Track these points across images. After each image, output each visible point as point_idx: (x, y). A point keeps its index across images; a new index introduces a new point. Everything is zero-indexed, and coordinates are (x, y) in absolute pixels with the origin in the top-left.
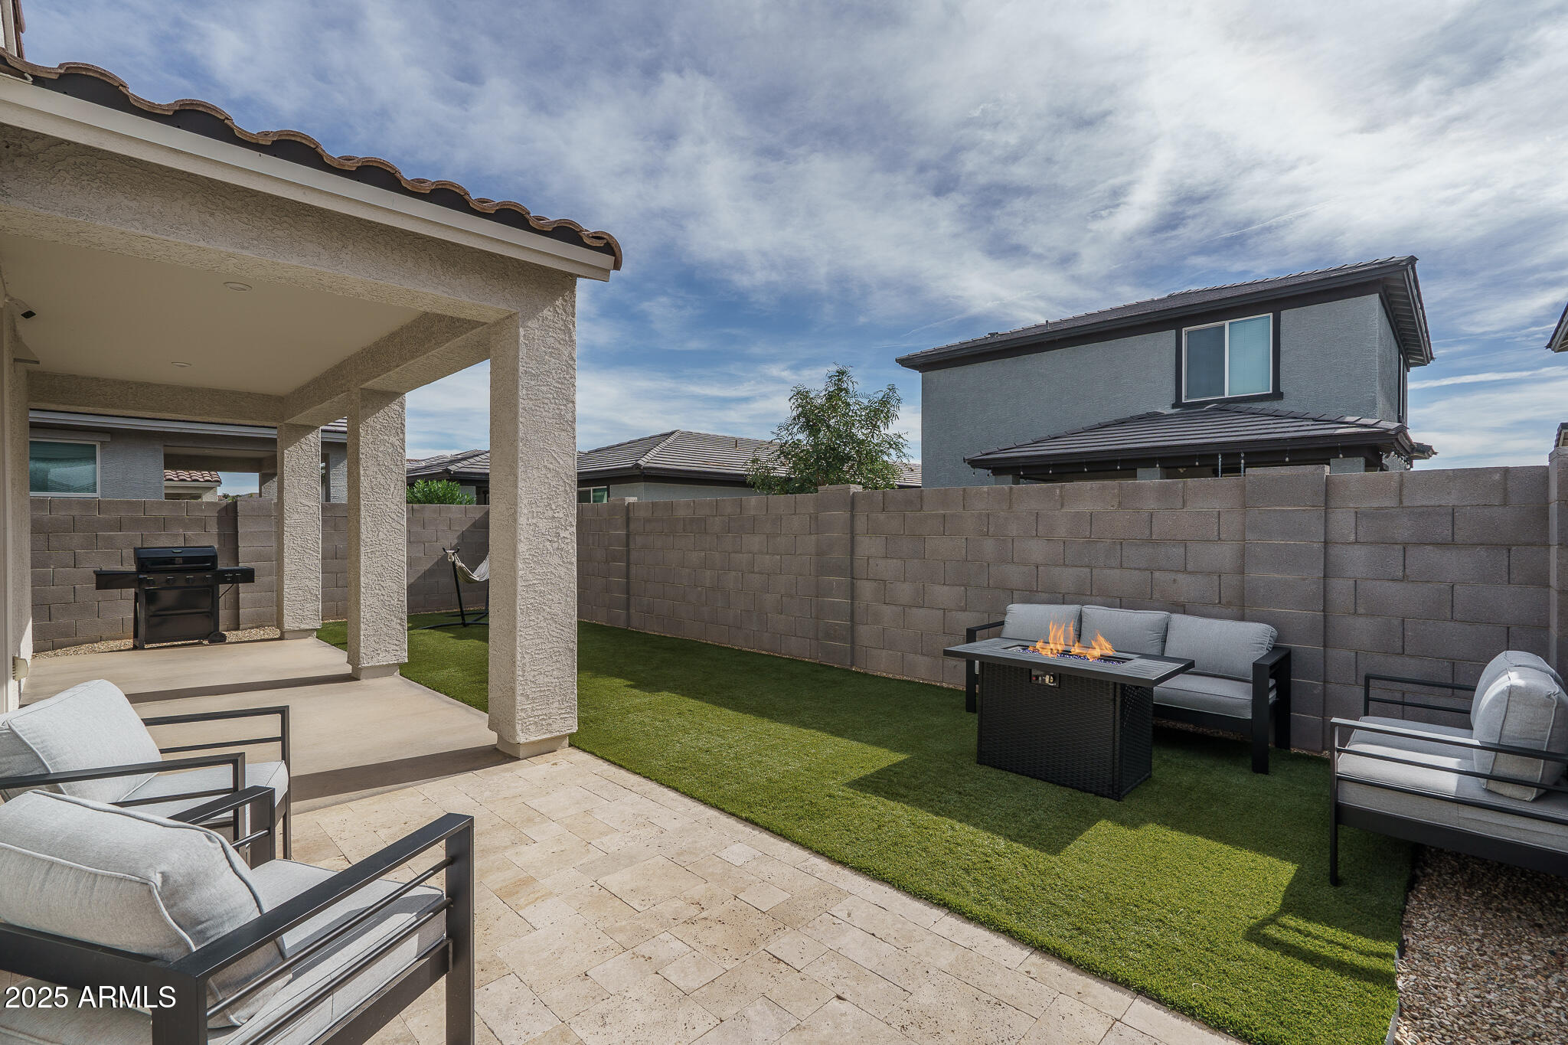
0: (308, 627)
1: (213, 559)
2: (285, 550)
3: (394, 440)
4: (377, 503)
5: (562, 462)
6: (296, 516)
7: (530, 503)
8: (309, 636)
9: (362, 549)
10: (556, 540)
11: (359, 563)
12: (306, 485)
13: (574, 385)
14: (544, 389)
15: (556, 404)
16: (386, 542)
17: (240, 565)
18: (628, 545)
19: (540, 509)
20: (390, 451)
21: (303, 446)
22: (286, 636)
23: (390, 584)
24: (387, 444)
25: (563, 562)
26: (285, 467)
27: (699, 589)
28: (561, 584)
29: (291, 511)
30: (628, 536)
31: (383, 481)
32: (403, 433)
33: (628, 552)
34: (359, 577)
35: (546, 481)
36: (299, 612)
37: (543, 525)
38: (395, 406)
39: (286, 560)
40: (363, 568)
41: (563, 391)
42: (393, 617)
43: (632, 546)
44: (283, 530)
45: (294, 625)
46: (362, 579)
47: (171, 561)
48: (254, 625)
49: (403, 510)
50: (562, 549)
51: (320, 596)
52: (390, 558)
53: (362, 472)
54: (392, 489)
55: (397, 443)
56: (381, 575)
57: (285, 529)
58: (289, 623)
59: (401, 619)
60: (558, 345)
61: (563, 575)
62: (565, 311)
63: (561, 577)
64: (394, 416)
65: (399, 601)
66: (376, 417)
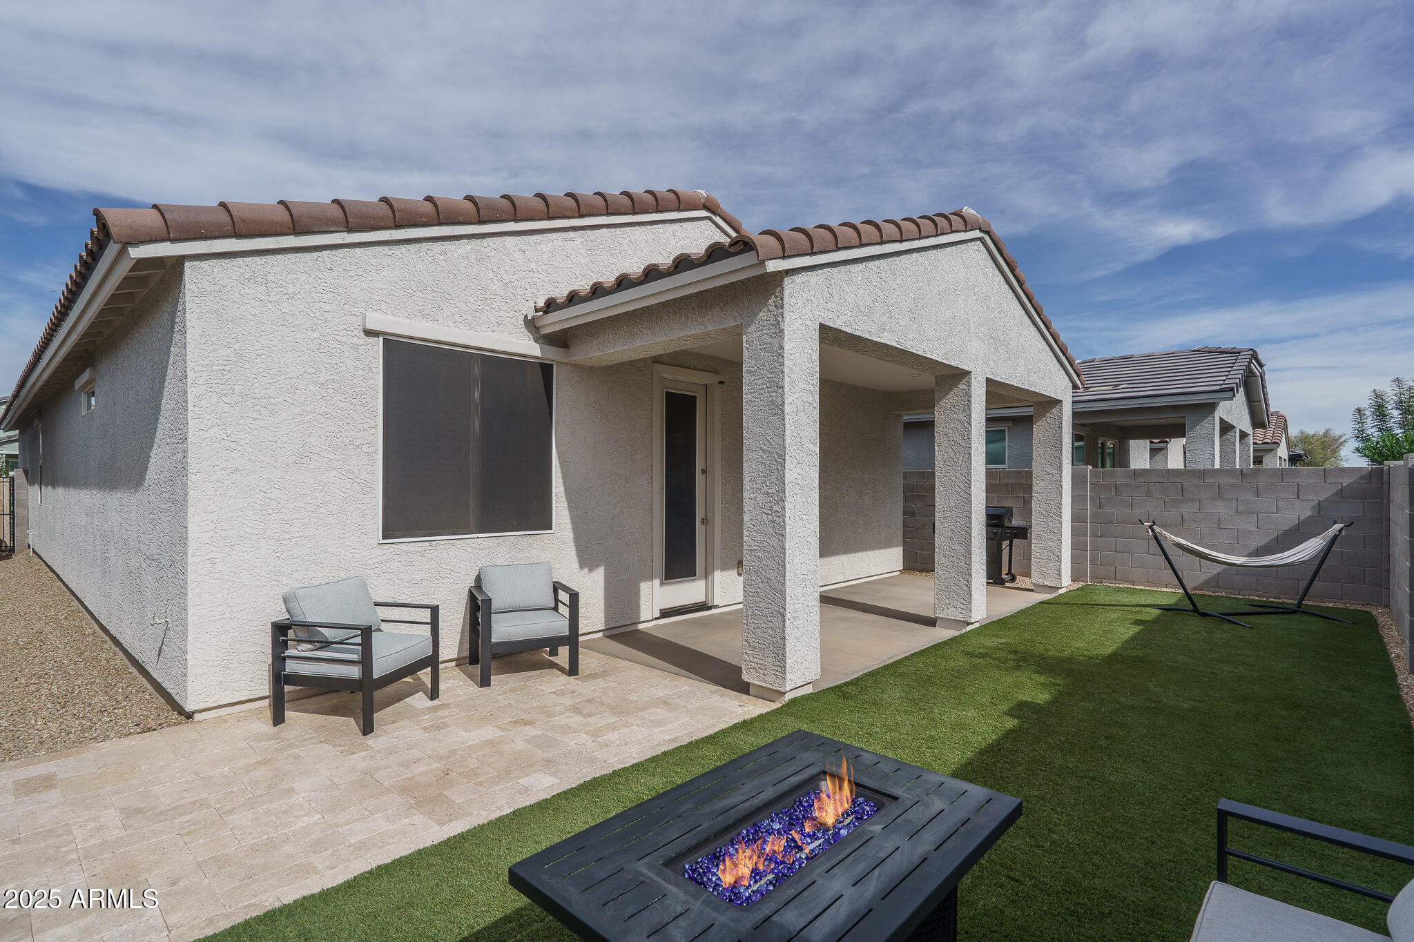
3: (962, 416)
4: (948, 474)
5: (773, 443)
6: (1042, 483)
7: (751, 481)
9: (936, 514)
10: (770, 512)
13: (782, 372)
14: (760, 381)
15: (769, 392)
16: (956, 510)
19: (758, 486)
20: (958, 427)
21: (1049, 421)
22: (1036, 589)
23: (959, 548)
24: (955, 422)
25: (776, 533)
29: (1038, 478)
31: (952, 455)
32: (970, 409)
35: (762, 461)
36: (1043, 569)
37: (760, 498)
38: (962, 386)
41: (774, 379)
42: (960, 577)
45: (1039, 580)
46: (936, 540)
50: (774, 522)
51: (1062, 558)
52: (958, 523)
53: (936, 448)
54: (960, 462)
55: (964, 420)
57: (1033, 494)
59: (968, 581)
60: (770, 340)
61: (775, 544)
62: (776, 307)
63: (773, 547)
64: (962, 395)
65: (966, 564)
66: (947, 399)
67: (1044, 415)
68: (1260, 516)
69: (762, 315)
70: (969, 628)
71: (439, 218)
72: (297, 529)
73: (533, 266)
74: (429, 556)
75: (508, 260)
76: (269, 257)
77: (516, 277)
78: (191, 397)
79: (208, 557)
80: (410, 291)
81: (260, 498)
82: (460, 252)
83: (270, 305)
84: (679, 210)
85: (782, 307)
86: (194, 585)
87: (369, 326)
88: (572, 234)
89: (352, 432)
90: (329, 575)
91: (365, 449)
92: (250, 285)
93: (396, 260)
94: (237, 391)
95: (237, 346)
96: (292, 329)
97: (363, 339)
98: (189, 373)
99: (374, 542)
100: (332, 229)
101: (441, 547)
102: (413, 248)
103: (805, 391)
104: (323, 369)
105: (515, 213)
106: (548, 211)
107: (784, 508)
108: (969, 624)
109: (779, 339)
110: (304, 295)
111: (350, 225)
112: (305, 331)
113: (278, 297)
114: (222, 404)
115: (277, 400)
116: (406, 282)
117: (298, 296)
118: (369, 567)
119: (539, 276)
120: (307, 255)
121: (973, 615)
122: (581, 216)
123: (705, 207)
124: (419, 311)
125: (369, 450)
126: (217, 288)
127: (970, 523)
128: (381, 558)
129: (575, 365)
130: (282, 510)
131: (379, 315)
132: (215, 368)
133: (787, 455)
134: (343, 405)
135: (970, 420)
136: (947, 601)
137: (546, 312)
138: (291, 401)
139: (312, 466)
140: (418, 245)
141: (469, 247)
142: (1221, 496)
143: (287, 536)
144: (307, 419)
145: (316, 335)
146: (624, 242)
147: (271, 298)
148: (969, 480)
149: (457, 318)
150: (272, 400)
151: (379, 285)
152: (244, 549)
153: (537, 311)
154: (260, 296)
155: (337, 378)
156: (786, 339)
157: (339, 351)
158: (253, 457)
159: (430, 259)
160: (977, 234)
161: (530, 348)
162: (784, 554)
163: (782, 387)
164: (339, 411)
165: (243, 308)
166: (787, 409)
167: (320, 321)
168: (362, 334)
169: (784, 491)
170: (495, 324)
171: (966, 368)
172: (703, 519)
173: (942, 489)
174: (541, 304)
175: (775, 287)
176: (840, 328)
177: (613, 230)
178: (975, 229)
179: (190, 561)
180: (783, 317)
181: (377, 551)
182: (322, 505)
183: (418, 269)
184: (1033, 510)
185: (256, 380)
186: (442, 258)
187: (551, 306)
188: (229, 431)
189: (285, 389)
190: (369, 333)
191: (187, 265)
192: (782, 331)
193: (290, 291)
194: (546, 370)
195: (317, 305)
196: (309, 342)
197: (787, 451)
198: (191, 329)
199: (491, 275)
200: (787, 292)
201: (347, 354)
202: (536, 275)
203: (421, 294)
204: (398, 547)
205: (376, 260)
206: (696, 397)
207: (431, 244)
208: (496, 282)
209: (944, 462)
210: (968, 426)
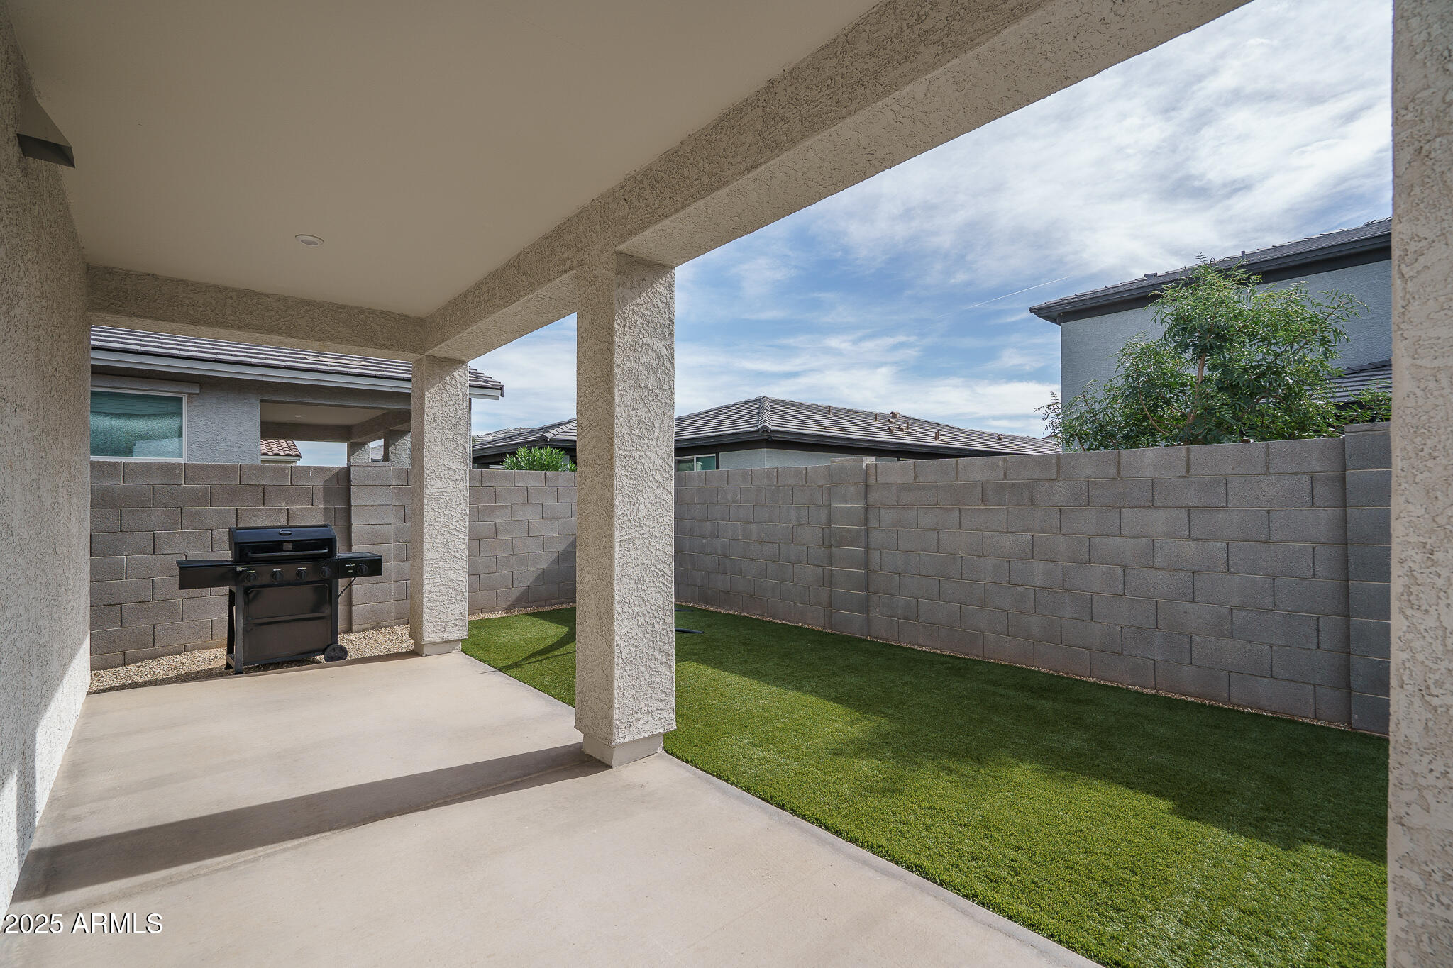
0: (451, 637)
1: (330, 543)
2: (425, 531)
3: (659, 345)
4: (637, 454)
6: (439, 484)
8: (454, 649)
9: (617, 534)
11: (612, 559)
12: (452, 440)
16: (650, 524)
17: (354, 548)
18: (866, 521)
20: (655, 363)
21: (448, 387)
22: (425, 650)
23: (653, 595)
24: (650, 353)
26: (425, 416)
27: (1020, 589)
29: (433, 476)
30: (867, 509)
31: (644, 415)
33: (867, 531)
34: (610, 585)
36: (442, 616)
39: (426, 545)
40: (617, 569)
42: (657, 652)
43: (873, 523)
44: (423, 503)
45: (435, 635)
46: (617, 587)
47: (278, 546)
48: (369, 626)
49: (670, 467)
51: (467, 594)
52: (653, 549)
53: (617, 399)
54: (657, 431)
55: (664, 351)
56: (641, 580)
57: (426, 501)
58: (430, 633)
64: (660, 305)
66: (637, 305)
68: (560, 521)
136: (636, 704)
173: (626, 482)
209: (631, 427)
210: (669, 365)
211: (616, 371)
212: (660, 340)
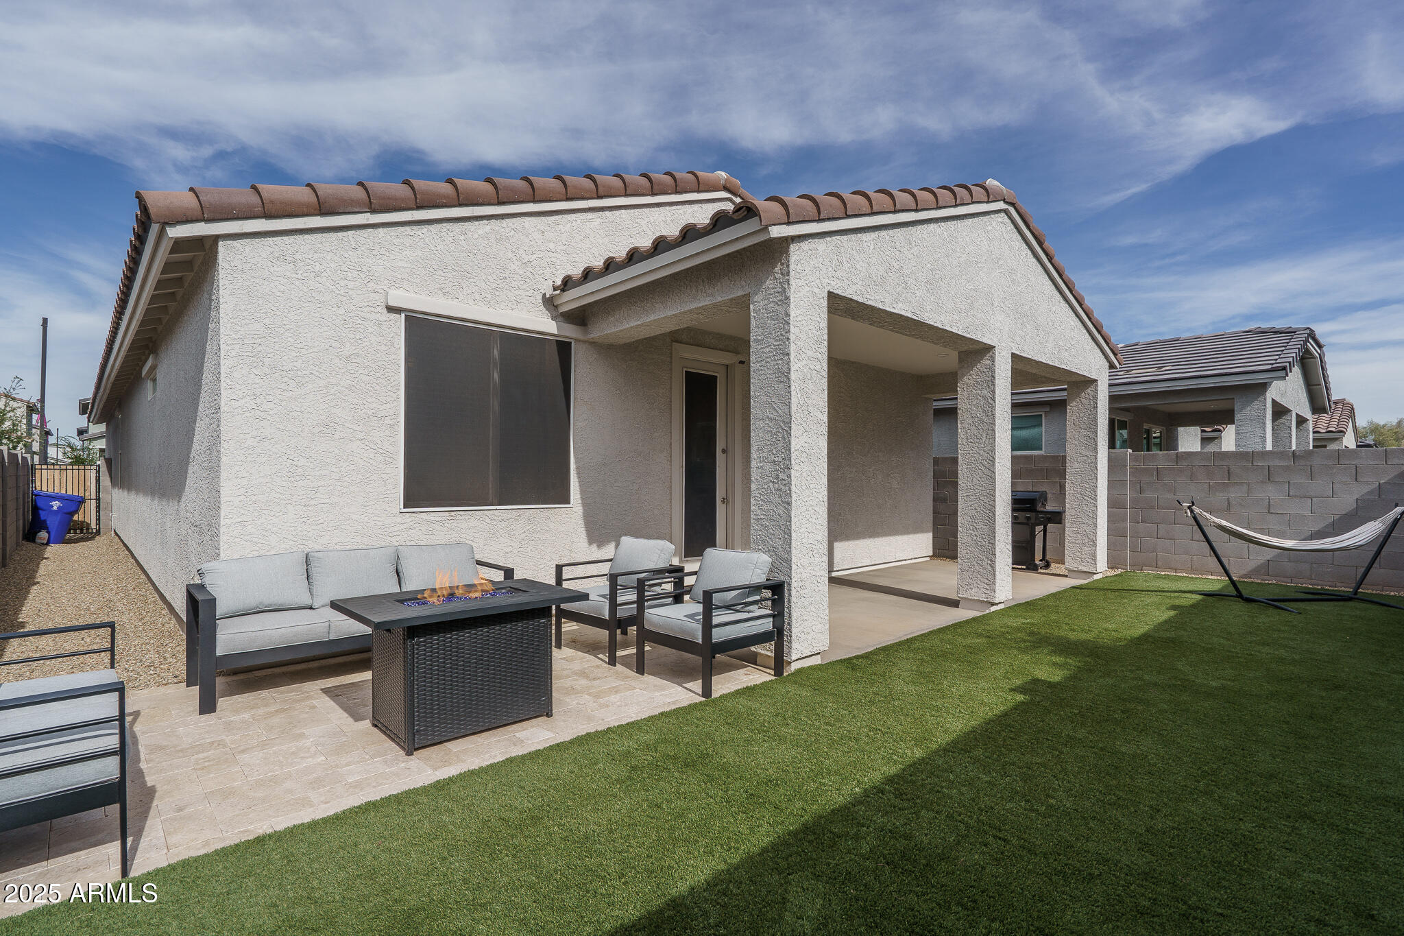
0: (1085, 569)
2: (1067, 497)
3: (985, 392)
4: (971, 452)
5: (780, 411)
6: (1077, 466)
7: (758, 450)
9: (960, 492)
10: (777, 481)
11: (958, 504)
12: (1085, 436)
13: (788, 339)
14: (767, 350)
15: (775, 360)
16: (980, 488)
19: (765, 455)
21: (1083, 401)
22: (1069, 574)
23: (982, 526)
24: (979, 399)
25: (782, 501)
28: (780, 522)
29: (1072, 461)
31: (976, 432)
32: (994, 385)
35: (769, 429)
37: (767, 467)
38: (986, 361)
39: (1068, 505)
40: (958, 510)
41: (780, 347)
42: (984, 557)
45: (1073, 566)
46: (959, 519)
50: (780, 490)
52: (982, 502)
53: (959, 426)
54: (984, 439)
55: (988, 396)
56: (974, 517)
57: (1067, 477)
58: (1070, 564)
59: (991, 561)
60: (777, 308)
61: (781, 512)
62: (782, 274)
63: (779, 515)
64: (985, 370)
65: (989, 543)
66: (970, 375)
67: (1078, 395)
68: (1314, 499)
69: (769, 283)
70: (993, 609)
71: (459, 199)
72: (322, 496)
73: (552, 246)
74: (449, 526)
75: (527, 240)
76: (297, 237)
77: (534, 256)
78: (223, 369)
79: (239, 520)
80: (431, 270)
81: (288, 466)
82: (480, 232)
83: (297, 283)
84: (698, 191)
85: (788, 274)
86: (226, 546)
87: (391, 303)
88: (590, 215)
89: (375, 405)
90: (352, 541)
91: (388, 421)
92: (279, 263)
93: (417, 240)
94: (267, 364)
95: (267, 321)
96: (318, 305)
97: (386, 316)
98: (222, 346)
99: (396, 511)
100: (357, 210)
101: (460, 518)
102: (434, 228)
103: (812, 359)
104: (348, 344)
105: (534, 195)
106: (567, 193)
107: (789, 476)
108: (993, 604)
109: (785, 306)
110: (330, 273)
111: (373, 206)
112: (330, 308)
113: (305, 275)
114: (253, 376)
115: (304, 372)
116: (427, 261)
117: (324, 274)
118: (390, 534)
119: (559, 256)
120: (333, 235)
121: (997, 595)
122: (600, 197)
123: (726, 189)
124: (441, 289)
125: (391, 422)
126: (248, 266)
127: (994, 501)
128: (402, 527)
129: (593, 344)
130: (308, 477)
131: (401, 292)
132: (246, 341)
133: (792, 422)
134: (365, 378)
135: (994, 396)
136: (971, 581)
137: (563, 290)
138: (317, 374)
139: (337, 436)
140: (439, 226)
141: (488, 228)
142: (1271, 479)
143: (313, 502)
144: (332, 391)
145: (341, 311)
146: (643, 223)
147: (299, 276)
148: (993, 457)
149: (477, 296)
150: (299, 373)
151: (400, 264)
152: (272, 513)
153: (555, 289)
154: (288, 274)
155: (360, 352)
156: (792, 306)
157: (362, 327)
158: (282, 427)
159: (451, 239)
160: (1001, 205)
161: (546, 324)
162: (790, 522)
163: (788, 354)
164: (363, 385)
165: (272, 285)
166: (793, 376)
167: (345, 298)
168: (385, 311)
169: (790, 459)
170: (514, 302)
171: (989, 342)
172: (724, 499)
173: (965, 466)
174: (559, 282)
175: (781, 253)
176: (850, 296)
177: (632, 211)
178: (1000, 201)
179: (222, 523)
180: (789, 284)
181: (399, 519)
182: (346, 474)
183: (438, 248)
184: (1067, 493)
185: (284, 354)
186: (462, 238)
187: (567, 284)
188: (258, 401)
189: (311, 363)
190: (391, 309)
191: (221, 244)
192: (788, 298)
193: (317, 269)
194: (564, 348)
195: (342, 283)
196: (334, 317)
197: (793, 419)
198: (224, 304)
199: (510, 255)
200: (793, 259)
201: (370, 330)
202: (555, 255)
203: (441, 272)
204: (419, 516)
205: (398, 240)
206: (716, 376)
207: (451, 224)
208: (515, 261)
209: (967, 439)
210: (992, 402)
211: (958, 411)
212: (986, 389)
